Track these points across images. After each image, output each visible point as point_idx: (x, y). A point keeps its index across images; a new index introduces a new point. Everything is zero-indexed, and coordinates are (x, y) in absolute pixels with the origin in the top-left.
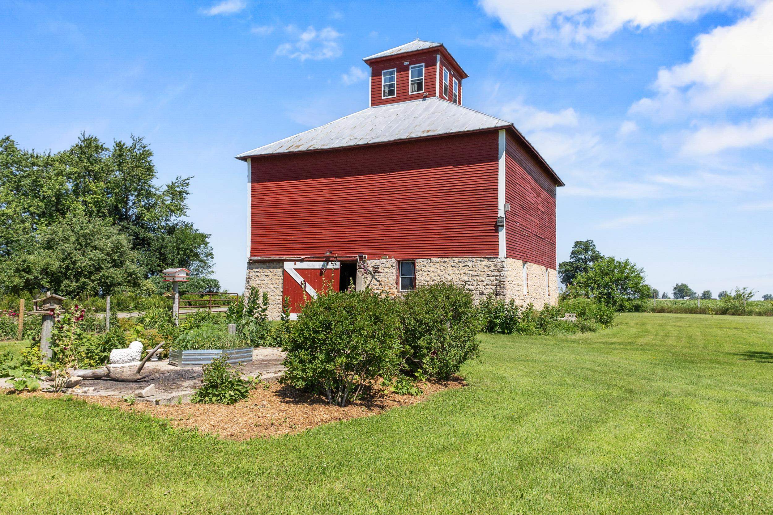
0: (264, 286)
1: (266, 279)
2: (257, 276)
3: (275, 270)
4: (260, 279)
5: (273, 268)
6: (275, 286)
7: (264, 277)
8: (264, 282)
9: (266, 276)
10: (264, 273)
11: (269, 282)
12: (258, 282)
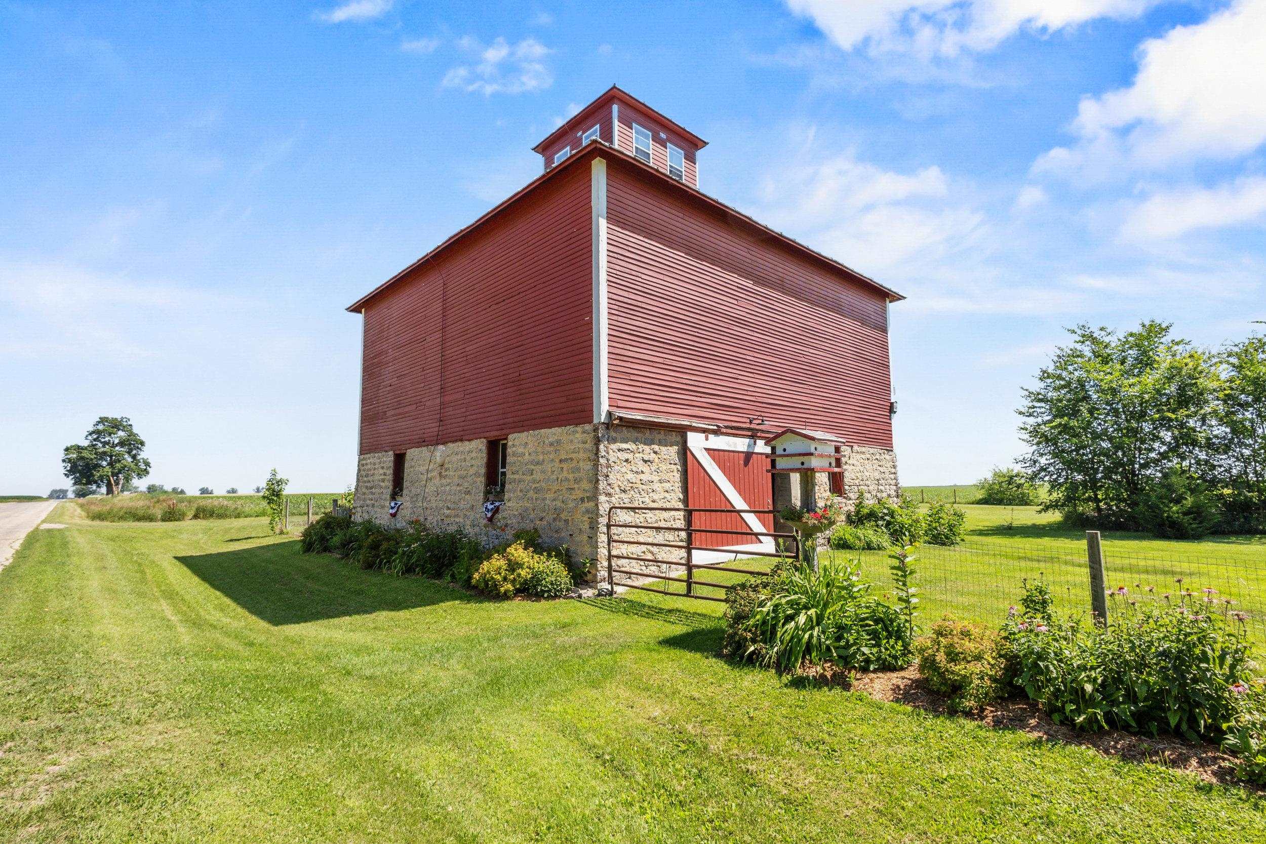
0: (644, 487)
1: (645, 468)
2: (627, 461)
3: (663, 449)
4: (634, 469)
5: (660, 444)
6: (667, 486)
7: (641, 466)
8: (644, 477)
9: (645, 461)
10: (641, 455)
11: (655, 478)
12: (630, 476)
